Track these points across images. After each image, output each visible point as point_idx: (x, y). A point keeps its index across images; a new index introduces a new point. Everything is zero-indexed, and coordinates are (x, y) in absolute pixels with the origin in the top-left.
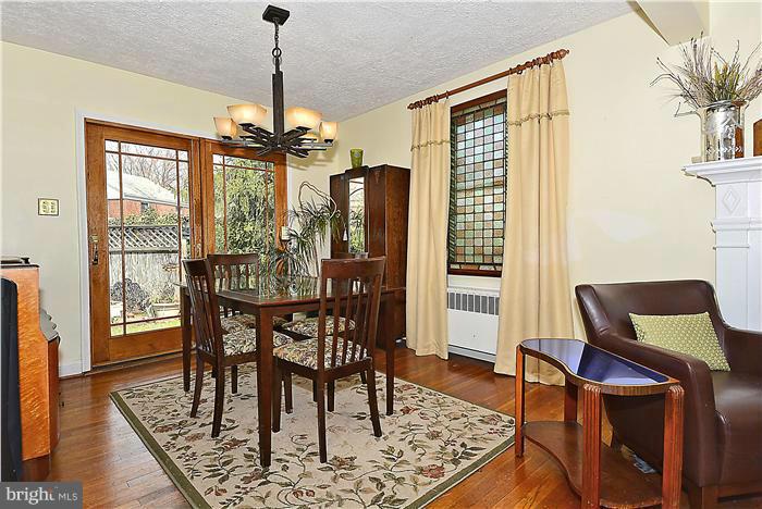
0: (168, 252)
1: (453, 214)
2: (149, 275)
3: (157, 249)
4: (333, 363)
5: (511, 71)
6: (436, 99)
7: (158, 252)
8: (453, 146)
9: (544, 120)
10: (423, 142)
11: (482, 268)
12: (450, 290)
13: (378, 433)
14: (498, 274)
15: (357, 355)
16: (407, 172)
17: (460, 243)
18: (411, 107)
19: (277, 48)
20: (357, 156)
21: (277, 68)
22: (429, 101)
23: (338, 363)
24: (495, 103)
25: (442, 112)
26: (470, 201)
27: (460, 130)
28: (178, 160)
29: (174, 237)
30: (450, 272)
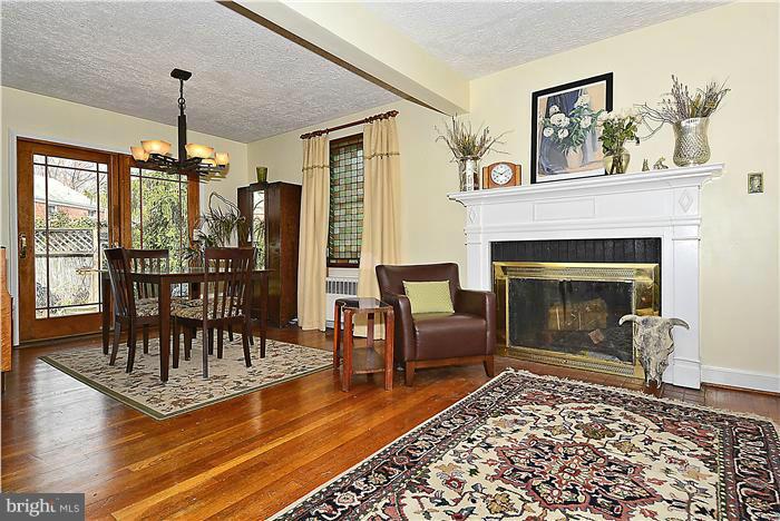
0: (82, 256)
1: (332, 221)
2: (60, 280)
3: (71, 253)
4: (215, 316)
5: (367, 121)
6: (319, 133)
7: (71, 256)
8: (331, 170)
9: (385, 157)
10: (310, 165)
11: (350, 261)
12: (329, 279)
13: (249, 364)
14: (357, 266)
15: (233, 313)
16: (300, 187)
17: (337, 243)
18: (303, 137)
19: (181, 98)
20: (262, 173)
21: (182, 112)
22: (315, 134)
23: (219, 317)
24: (356, 141)
25: (323, 145)
26: (343, 212)
27: (336, 159)
28: (98, 172)
29: (89, 241)
30: (329, 265)
